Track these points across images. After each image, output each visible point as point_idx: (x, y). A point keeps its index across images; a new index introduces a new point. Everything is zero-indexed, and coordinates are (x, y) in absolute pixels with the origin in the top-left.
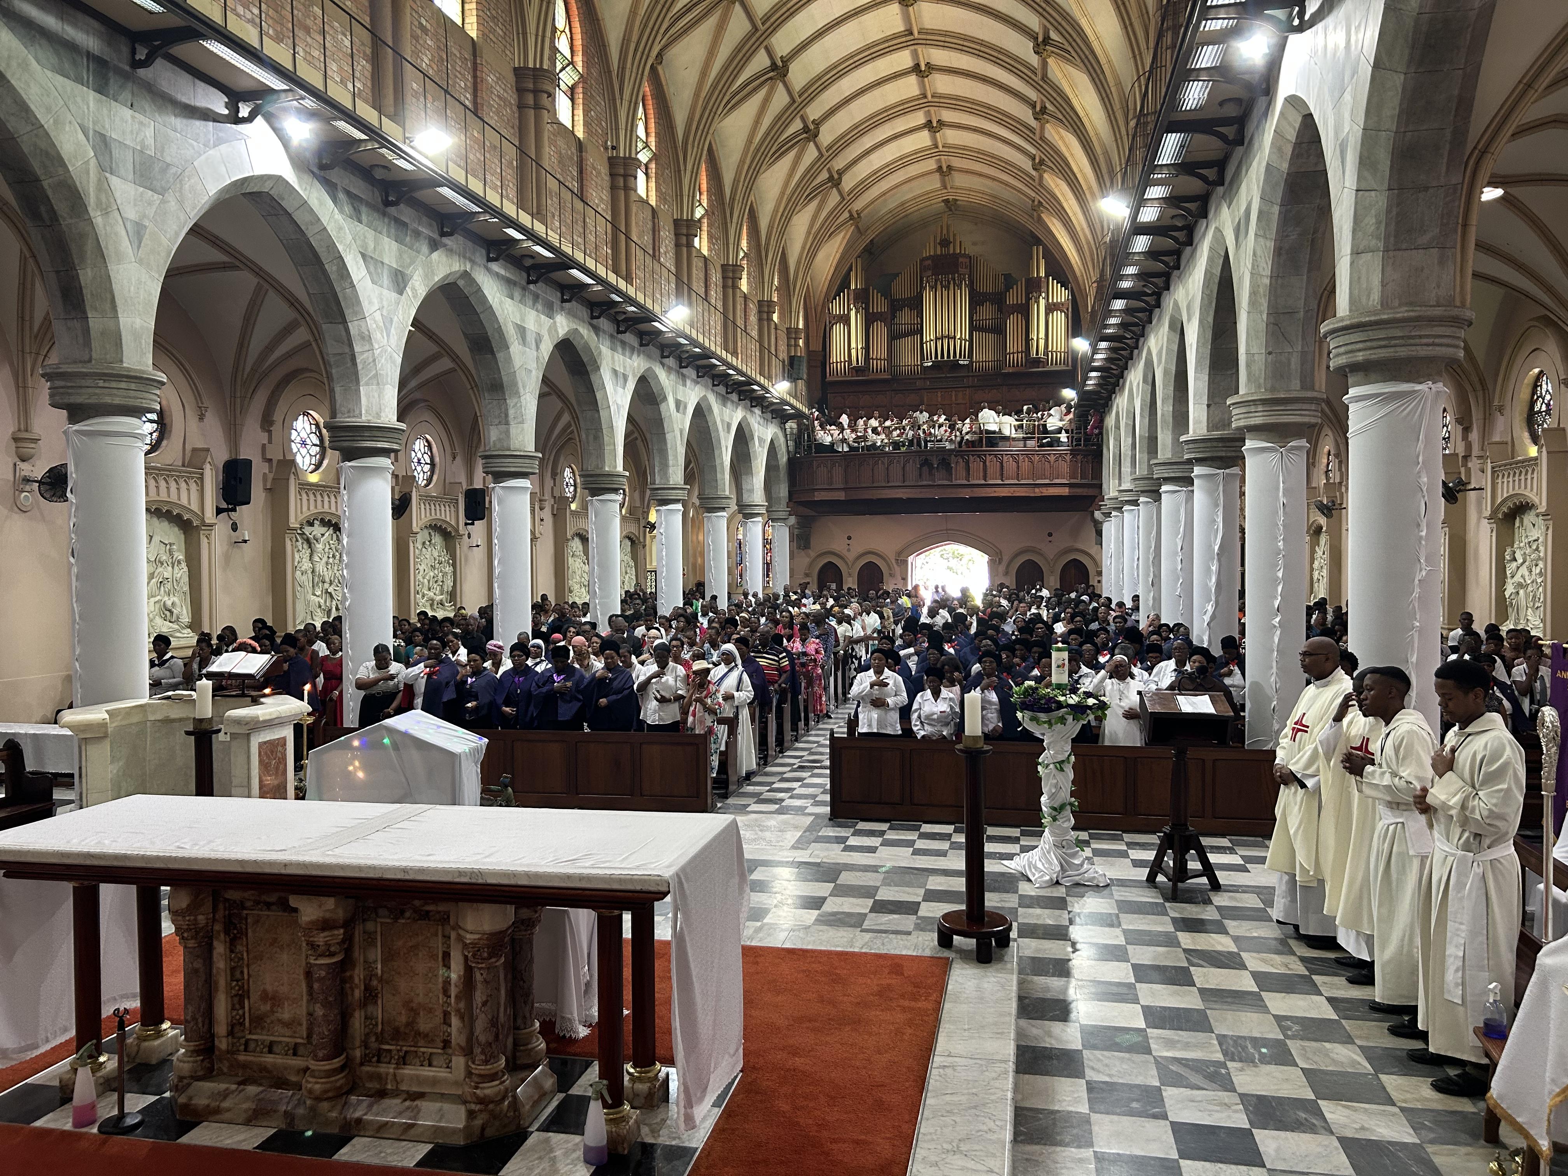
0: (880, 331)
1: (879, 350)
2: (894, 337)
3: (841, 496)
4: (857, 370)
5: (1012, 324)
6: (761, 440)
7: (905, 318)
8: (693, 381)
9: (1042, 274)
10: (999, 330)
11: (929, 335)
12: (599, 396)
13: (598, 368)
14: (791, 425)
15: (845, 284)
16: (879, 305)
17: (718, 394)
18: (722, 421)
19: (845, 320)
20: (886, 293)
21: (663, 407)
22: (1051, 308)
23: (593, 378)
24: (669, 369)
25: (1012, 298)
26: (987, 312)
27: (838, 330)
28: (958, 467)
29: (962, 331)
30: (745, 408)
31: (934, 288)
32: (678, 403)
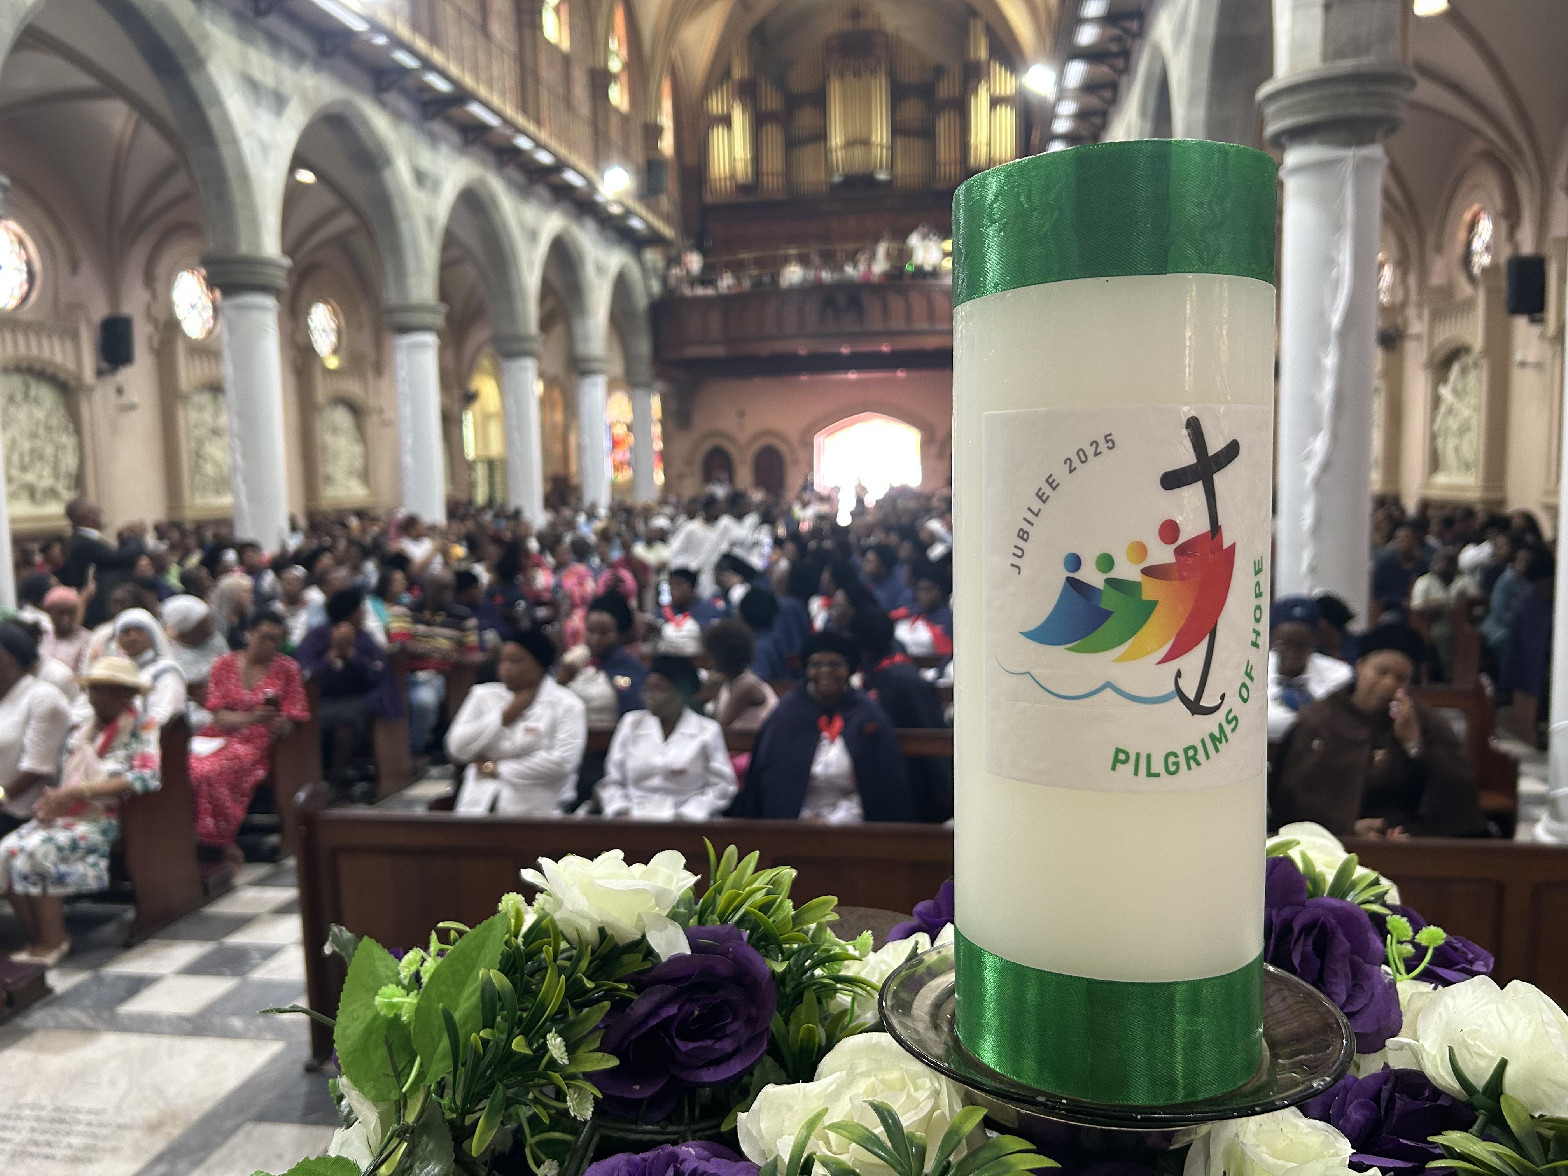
0: (773, 136)
1: (774, 162)
2: (792, 144)
3: (719, 351)
4: (744, 189)
5: (944, 124)
6: (600, 269)
7: (805, 118)
8: (453, 147)
9: (983, 53)
10: (928, 134)
11: (836, 138)
12: (213, 115)
13: (200, 63)
14: (652, 256)
15: (727, 74)
16: (772, 101)
17: (511, 183)
18: (521, 223)
19: (726, 120)
20: (781, 84)
21: (387, 175)
22: (995, 102)
23: (194, 79)
24: (397, 116)
25: (946, 89)
26: (912, 110)
27: (718, 138)
28: (873, 307)
29: (881, 135)
30: (567, 213)
31: (842, 76)
32: (420, 177)
